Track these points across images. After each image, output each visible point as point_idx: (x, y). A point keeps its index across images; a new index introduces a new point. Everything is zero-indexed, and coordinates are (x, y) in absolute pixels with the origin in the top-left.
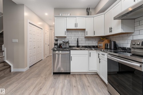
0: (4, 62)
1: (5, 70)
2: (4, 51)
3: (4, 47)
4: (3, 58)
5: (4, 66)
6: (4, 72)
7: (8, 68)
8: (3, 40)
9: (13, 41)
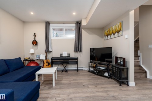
0: (140, 66)
1: (141, 74)
2: (139, 56)
3: (140, 52)
4: (138, 62)
5: (140, 69)
6: (140, 75)
7: (144, 73)
8: (139, 46)
9: (149, 47)
